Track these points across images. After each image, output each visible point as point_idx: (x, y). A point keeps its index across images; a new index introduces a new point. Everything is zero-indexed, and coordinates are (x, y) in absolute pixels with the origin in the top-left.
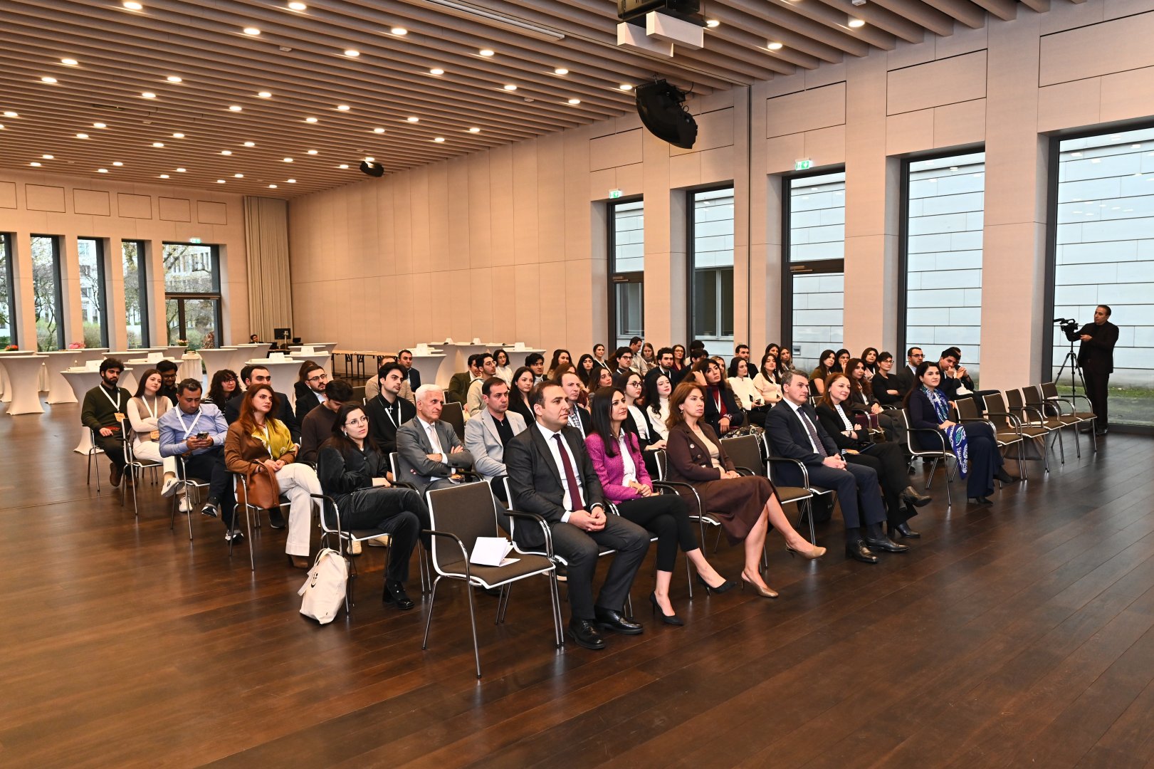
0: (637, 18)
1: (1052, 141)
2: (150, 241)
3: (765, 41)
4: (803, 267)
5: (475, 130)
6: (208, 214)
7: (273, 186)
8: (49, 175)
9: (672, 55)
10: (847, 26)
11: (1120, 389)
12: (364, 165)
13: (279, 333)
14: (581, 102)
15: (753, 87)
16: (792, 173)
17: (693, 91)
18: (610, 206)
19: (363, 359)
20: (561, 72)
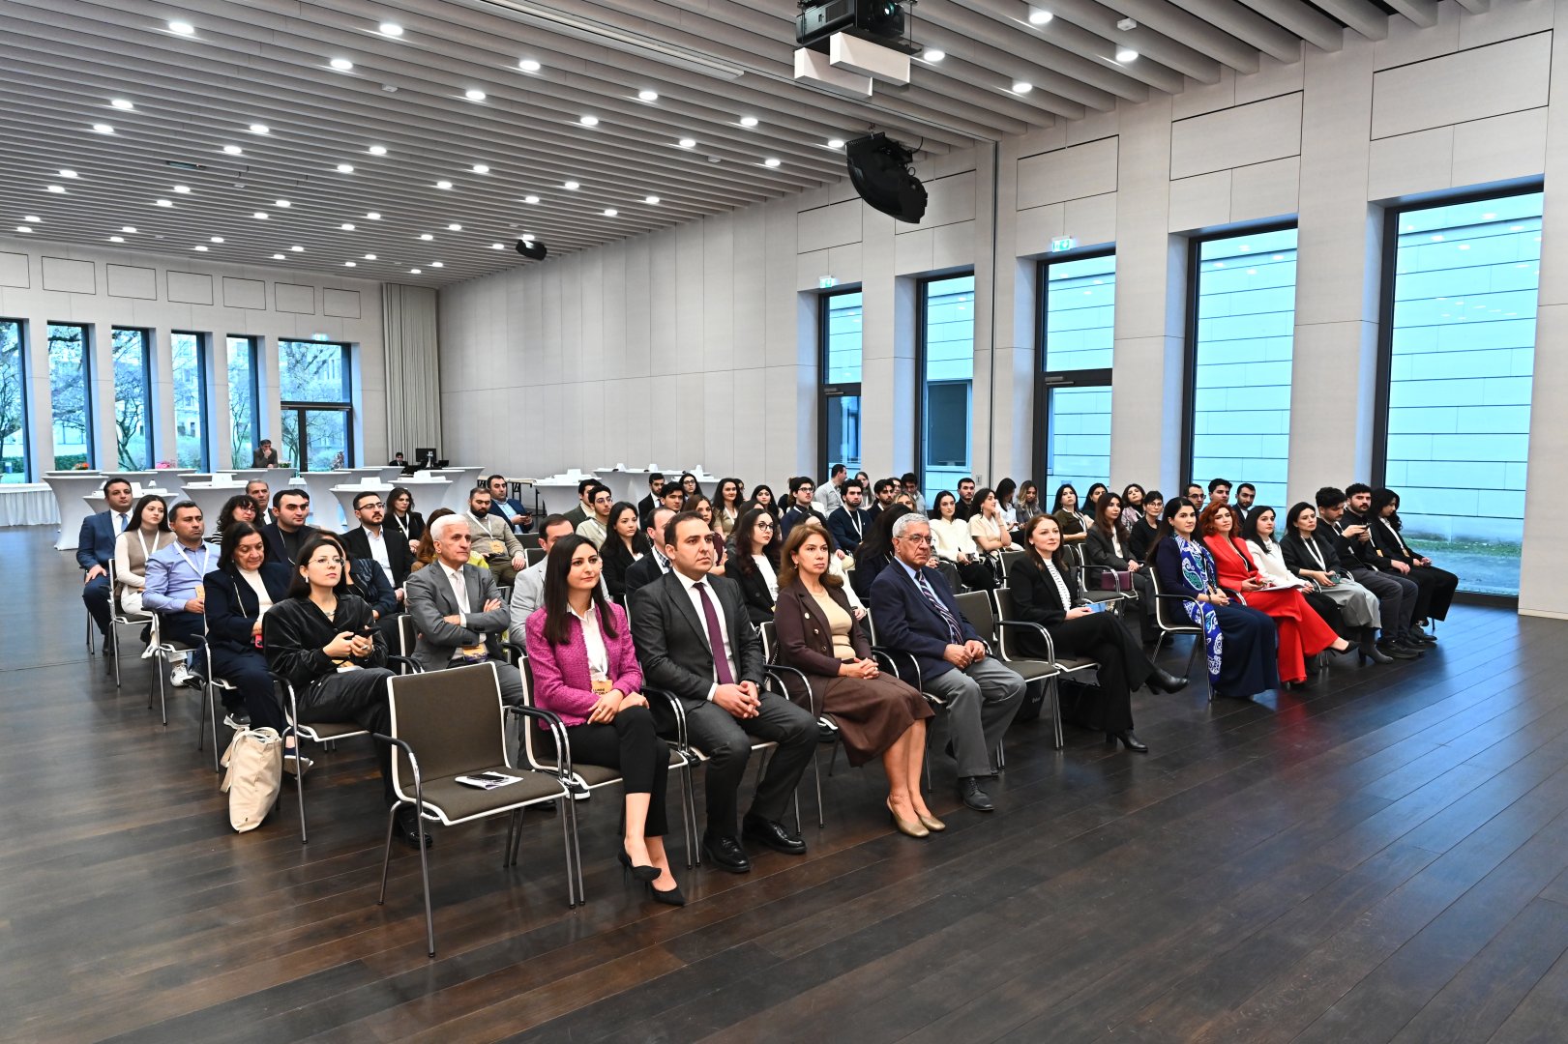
0: (818, 43)
1: (1390, 212)
2: (263, 337)
3: (1009, 81)
4: (1061, 378)
5: (653, 200)
6: (338, 305)
7: (416, 271)
8: (137, 253)
9: (870, 93)
10: (1114, 59)
11: (1485, 544)
12: (521, 245)
13: (421, 454)
14: (782, 163)
15: (1001, 144)
16: (1050, 256)
17: (922, 148)
18: (822, 297)
19: (519, 488)
20: (749, 122)
